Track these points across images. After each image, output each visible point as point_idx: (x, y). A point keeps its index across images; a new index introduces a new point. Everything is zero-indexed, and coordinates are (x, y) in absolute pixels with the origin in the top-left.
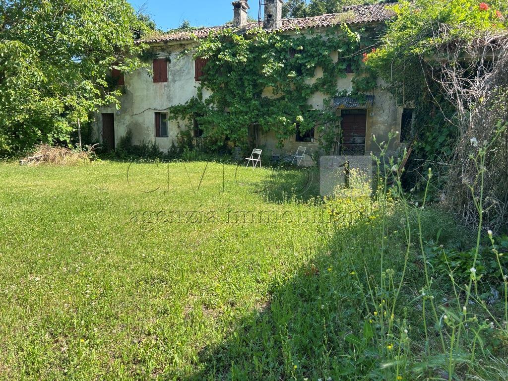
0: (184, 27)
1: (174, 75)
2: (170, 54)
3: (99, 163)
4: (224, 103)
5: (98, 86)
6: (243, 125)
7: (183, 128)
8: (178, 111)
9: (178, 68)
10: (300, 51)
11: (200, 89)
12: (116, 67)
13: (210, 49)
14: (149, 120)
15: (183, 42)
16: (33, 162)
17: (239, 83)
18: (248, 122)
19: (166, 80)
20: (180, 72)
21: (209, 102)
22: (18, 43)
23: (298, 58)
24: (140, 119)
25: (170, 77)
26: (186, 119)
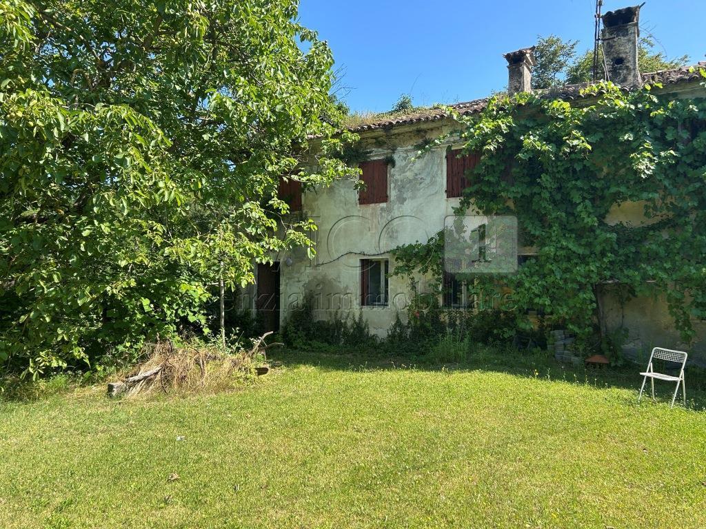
1: (401, 189)
2: (394, 151)
7: (422, 289)
8: (412, 257)
9: (409, 174)
11: (459, 212)
12: (295, 178)
15: (424, 126)
18: (595, 279)
19: (385, 198)
20: (415, 182)
24: (331, 273)
25: (393, 193)
26: (430, 272)
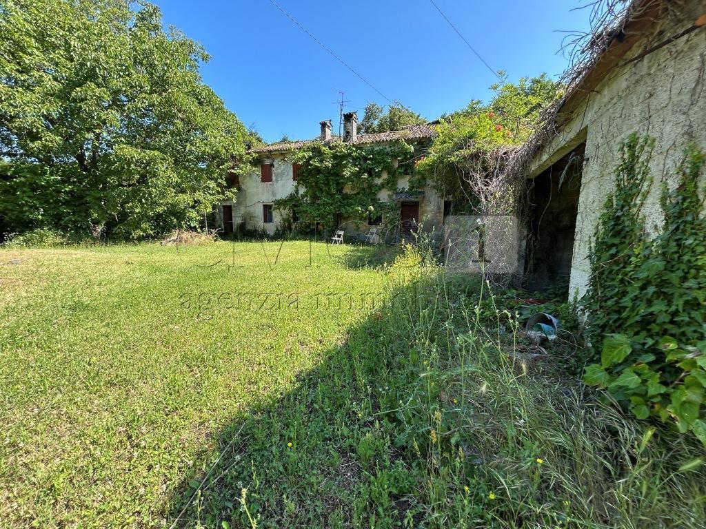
0: (284, 140)
1: (277, 176)
2: (274, 160)
3: (222, 243)
4: (315, 197)
5: (219, 185)
6: (329, 214)
7: (285, 216)
8: (281, 203)
9: (279, 171)
10: (370, 159)
11: (296, 187)
12: (232, 171)
13: (304, 157)
14: (259, 211)
15: (283, 152)
16: (171, 243)
17: (326, 182)
18: (333, 211)
19: (271, 180)
20: (282, 174)
21: (303, 196)
22: (156, 153)
23: (369, 164)
24: (251, 210)
25: (274, 178)
26: (287, 210)
